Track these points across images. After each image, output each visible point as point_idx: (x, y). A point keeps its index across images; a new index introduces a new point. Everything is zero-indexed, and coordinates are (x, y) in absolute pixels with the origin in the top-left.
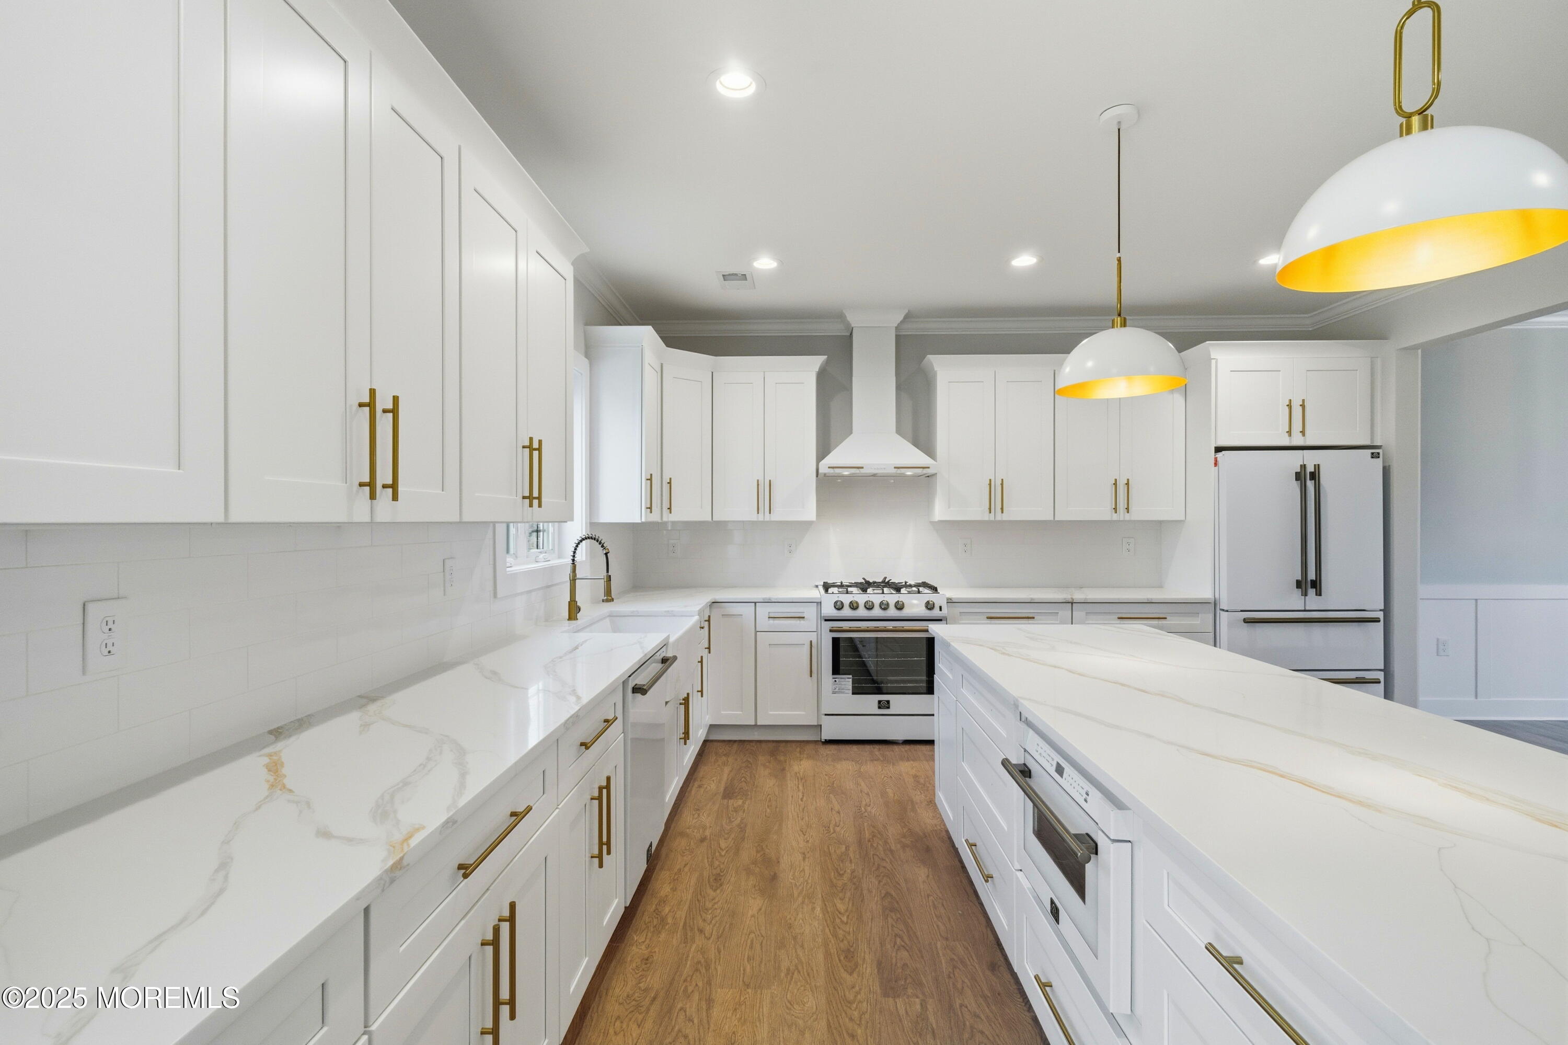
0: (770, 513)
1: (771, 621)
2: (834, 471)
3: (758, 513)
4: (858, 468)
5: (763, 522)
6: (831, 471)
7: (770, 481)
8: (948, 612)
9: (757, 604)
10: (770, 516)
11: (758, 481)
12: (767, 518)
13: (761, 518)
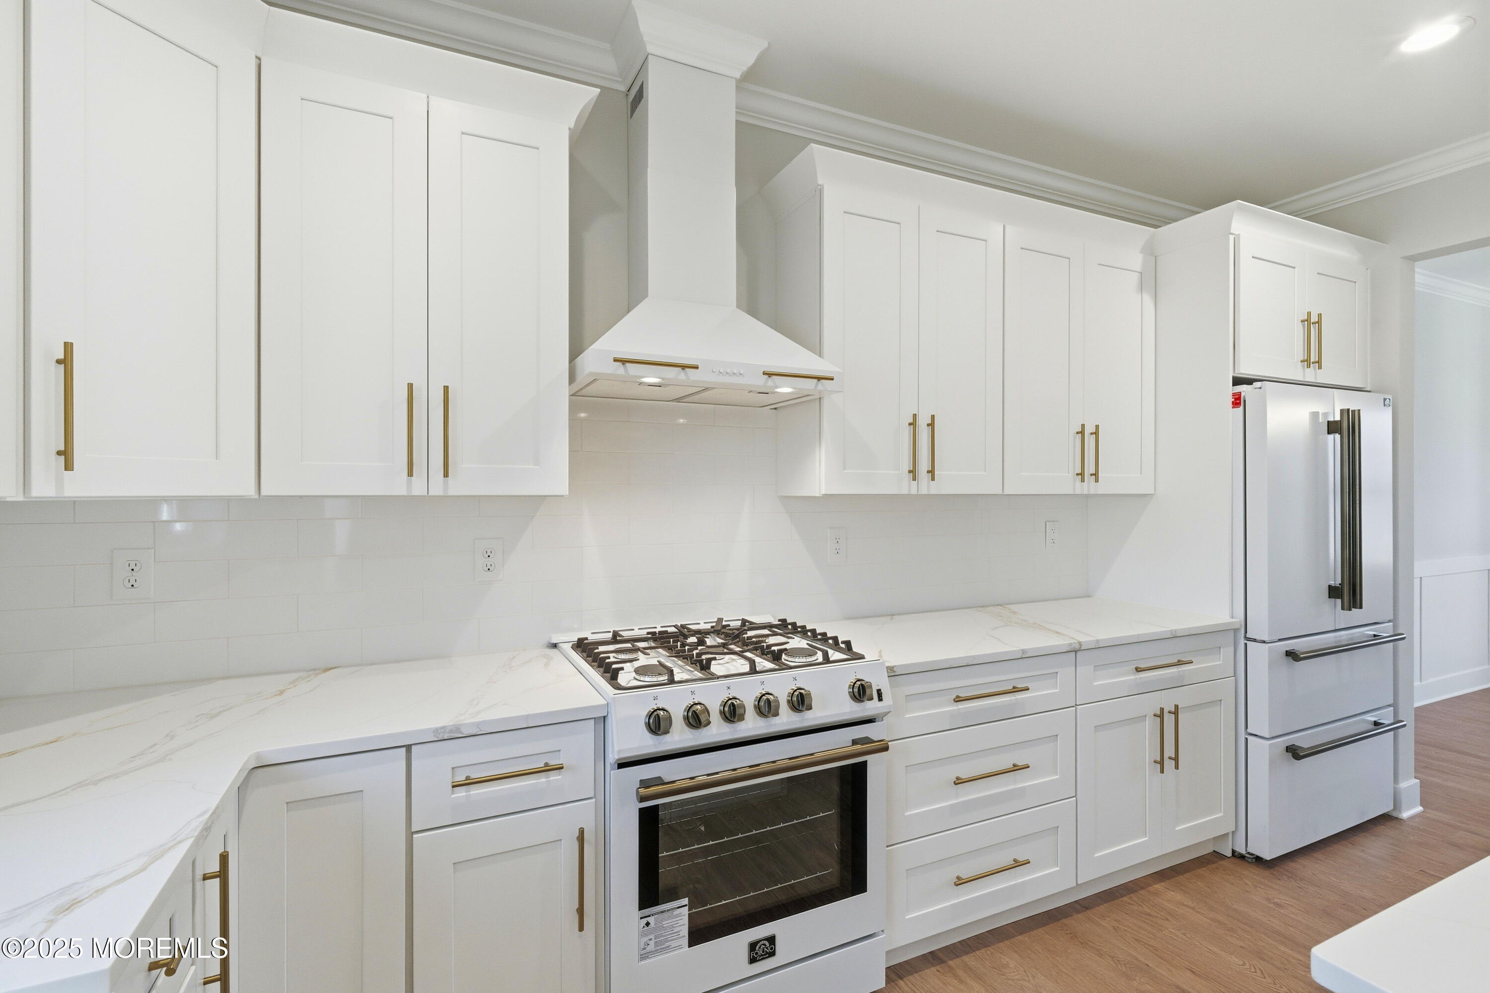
0: (446, 475)
1: (461, 793)
2: (626, 369)
3: (410, 473)
4: (684, 367)
5: (426, 500)
6: (619, 369)
7: (446, 389)
8: (893, 703)
9: (414, 748)
10: (446, 484)
11: (410, 386)
12: (437, 487)
13: (418, 487)
